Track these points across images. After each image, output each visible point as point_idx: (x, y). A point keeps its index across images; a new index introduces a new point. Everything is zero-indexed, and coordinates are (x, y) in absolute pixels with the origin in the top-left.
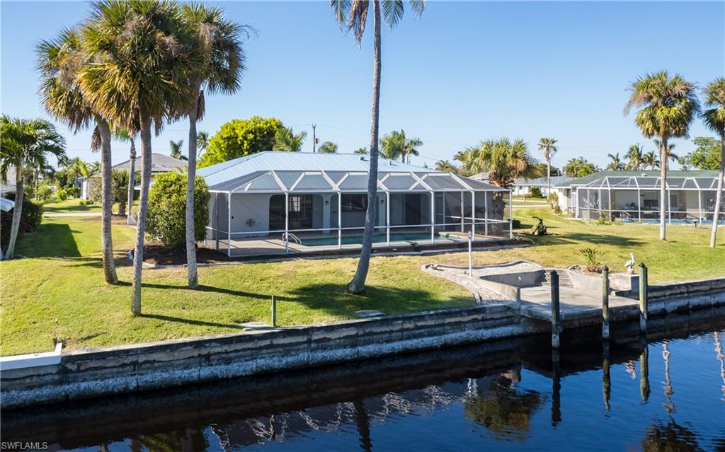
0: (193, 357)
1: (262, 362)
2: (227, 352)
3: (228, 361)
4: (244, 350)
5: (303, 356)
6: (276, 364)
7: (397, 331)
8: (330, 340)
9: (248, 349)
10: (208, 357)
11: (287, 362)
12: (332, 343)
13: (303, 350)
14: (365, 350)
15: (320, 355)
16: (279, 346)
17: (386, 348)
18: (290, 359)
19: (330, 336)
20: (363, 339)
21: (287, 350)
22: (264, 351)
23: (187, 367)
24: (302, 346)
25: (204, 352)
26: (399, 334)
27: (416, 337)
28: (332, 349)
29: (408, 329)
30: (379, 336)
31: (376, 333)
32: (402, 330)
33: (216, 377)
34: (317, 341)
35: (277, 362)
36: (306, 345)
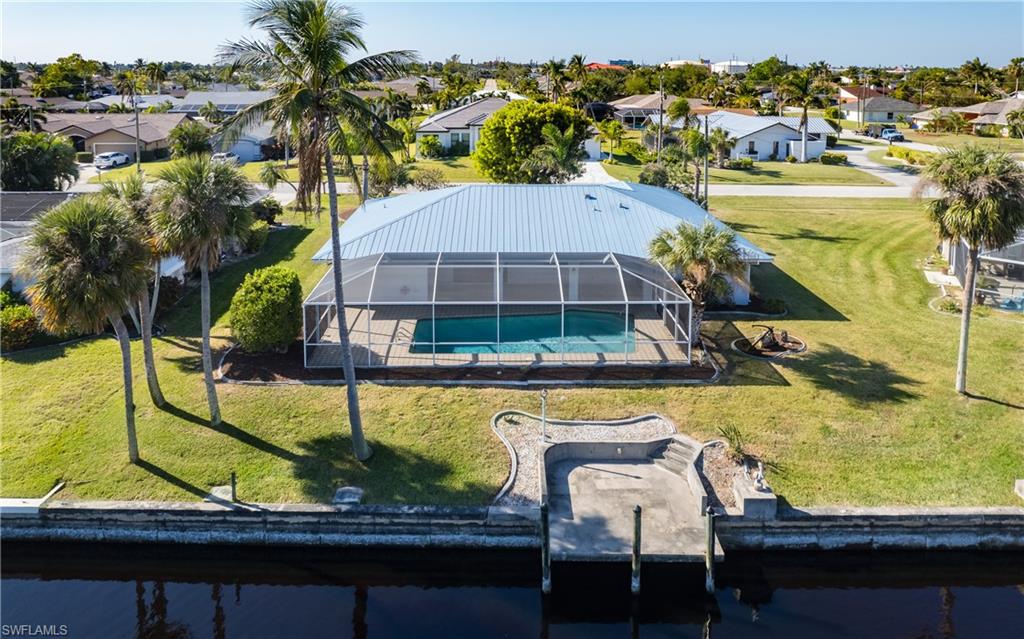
0: (150, 521)
1: (216, 535)
2: (181, 521)
3: (183, 529)
4: (197, 521)
5: (259, 535)
6: (231, 538)
7: (367, 524)
8: (287, 523)
9: (202, 521)
10: (164, 523)
11: (242, 538)
12: (289, 526)
13: (259, 529)
14: (327, 538)
15: (276, 536)
16: (232, 522)
17: (354, 539)
18: (245, 536)
19: (286, 520)
20: (325, 527)
21: (242, 527)
22: (218, 525)
23: (146, 529)
24: (257, 526)
25: (160, 518)
26: (371, 528)
27: (391, 532)
28: (289, 532)
29: (382, 524)
30: (346, 527)
31: (342, 524)
32: (375, 524)
33: (173, 541)
34: (274, 523)
35: (231, 536)
36: (261, 525)
